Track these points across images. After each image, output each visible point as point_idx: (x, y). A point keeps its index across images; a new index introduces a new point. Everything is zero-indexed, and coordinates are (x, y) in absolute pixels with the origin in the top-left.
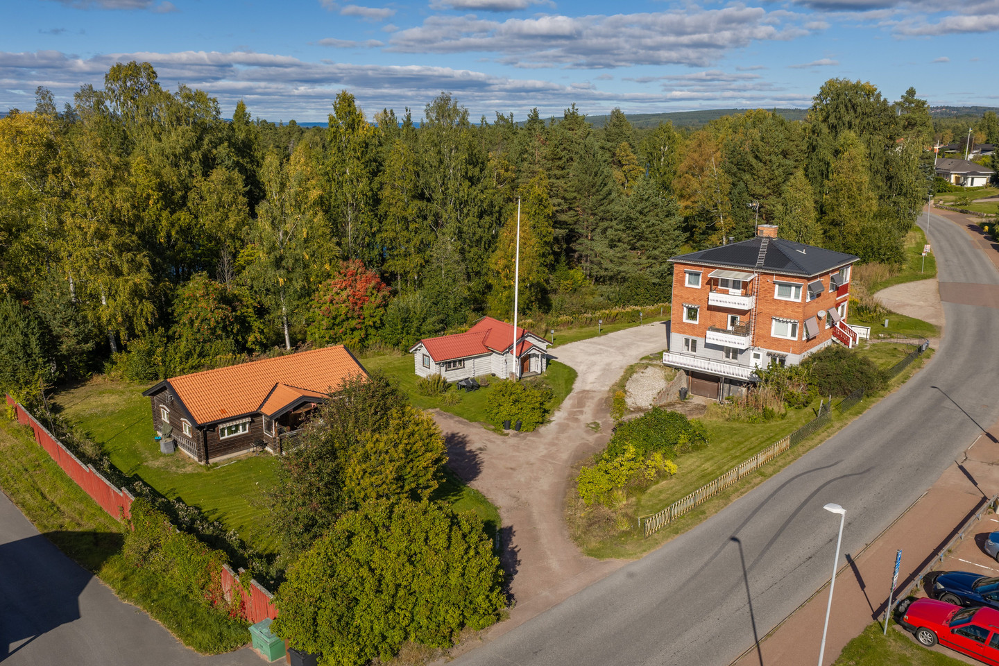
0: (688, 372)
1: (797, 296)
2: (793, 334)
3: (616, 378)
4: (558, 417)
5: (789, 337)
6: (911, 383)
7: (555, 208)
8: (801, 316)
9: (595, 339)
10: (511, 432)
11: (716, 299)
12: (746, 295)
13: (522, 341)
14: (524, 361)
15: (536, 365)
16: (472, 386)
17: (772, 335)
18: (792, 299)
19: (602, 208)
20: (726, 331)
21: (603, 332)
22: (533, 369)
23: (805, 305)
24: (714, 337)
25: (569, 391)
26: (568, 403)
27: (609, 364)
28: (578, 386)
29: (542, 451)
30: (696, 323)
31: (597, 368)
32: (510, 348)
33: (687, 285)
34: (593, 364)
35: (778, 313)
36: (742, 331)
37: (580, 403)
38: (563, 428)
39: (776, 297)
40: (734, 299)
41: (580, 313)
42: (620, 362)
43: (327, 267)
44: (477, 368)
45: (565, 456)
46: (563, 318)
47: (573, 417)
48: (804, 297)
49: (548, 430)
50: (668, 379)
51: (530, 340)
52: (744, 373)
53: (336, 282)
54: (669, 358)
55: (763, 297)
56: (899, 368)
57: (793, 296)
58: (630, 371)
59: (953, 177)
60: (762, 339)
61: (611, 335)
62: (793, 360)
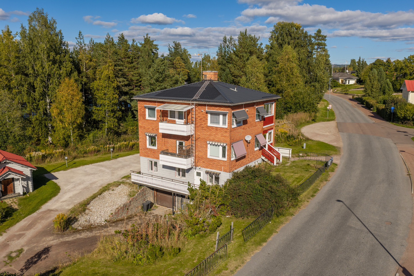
0: (153, 189)
1: (224, 123)
2: (224, 156)
5: (220, 158)
6: (320, 196)
8: (228, 140)
11: (165, 128)
12: (187, 123)
14: (8, 184)
15: (19, 188)
17: (209, 156)
18: (221, 125)
20: (173, 154)
22: (17, 190)
23: (232, 130)
24: (164, 159)
27: (94, 183)
28: (48, 205)
30: (155, 148)
31: (81, 187)
33: (147, 117)
34: (82, 183)
35: (212, 138)
36: (186, 154)
39: (209, 124)
40: (179, 128)
48: (230, 124)
54: (135, 178)
55: (200, 124)
56: (310, 181)
57: (222, 123)
58: (106, 189)
59: (340, 80)
60: (201, 160)
62: (225, 177)
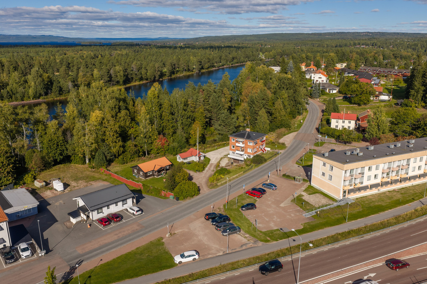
0: (233, 159)
3: (218, 160)
4: (206, 169)
5: (251, 152)
7: (206, 114)
8: (253, 148)
9: (215, 151)
10: (198, 172)
11: (237, 144)
12: (243, 144)
13: (199, 154)
14: (200, 158)
15: (202, 158)
16: (189, 163)
17: (248, 152)
18: (251, 145)
19: (218, 112)
20: (239, 151)
21: (217, 149)
22: (201, 159)
23: (253, 146)
24: (237, 152)
25: (209, 163)
26: (208, 166)
27: (217, 157)
28: (210, 162)
29: (203, 175)
30: (234, 149)
31: (215, 158)
32: (197, 155)
33: (232, 141)
34: (214, 157)
35: (249, 147)
36: (242, 151)
37: (211, 166)
38: (207, 171)
39: (248, 144)
40: (241, 145)
41: (212, 144)
42: (220, 156)
43: (155, 137)
44: (190, 159)
45: (207, 176)
46: (208, 146)
47: (209, 169)
48: (253, 144)
49: (205, 171)
50: (229, 160)
51: (201, 153)
52: (243, 159)
53: (158, 140)
54: (229, 156)
55: (246, 144)
57: (251, 144)
58: (221, 159)
60: (246, 152)
61: (218, 150)
62: (252, 156)
